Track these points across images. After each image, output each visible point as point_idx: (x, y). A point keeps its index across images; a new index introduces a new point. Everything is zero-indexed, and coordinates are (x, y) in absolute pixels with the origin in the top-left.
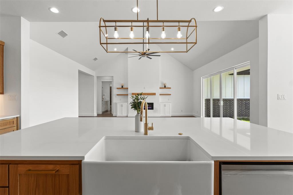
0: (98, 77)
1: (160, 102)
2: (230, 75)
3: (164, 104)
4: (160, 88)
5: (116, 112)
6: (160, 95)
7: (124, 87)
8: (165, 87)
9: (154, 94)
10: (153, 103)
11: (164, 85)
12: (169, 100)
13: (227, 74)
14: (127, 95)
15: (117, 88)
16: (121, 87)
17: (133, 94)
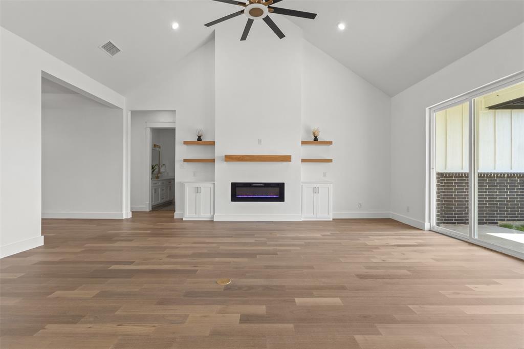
0: (134, 113)
1: (302, 180)
2: (490, 108)
3: (314, 185)
4: (303, 143)
5: (183, 209)
6: (303, 161)
7: (206, 139)
8: (316, 139)
9: (287, 159)
10: (284, 183)
11: (314, 133)
12: (325, 175)
13: (483, 107)
14: (213, 161)
15: (186, 143)
16: (195, 139)
17: (229, 158)
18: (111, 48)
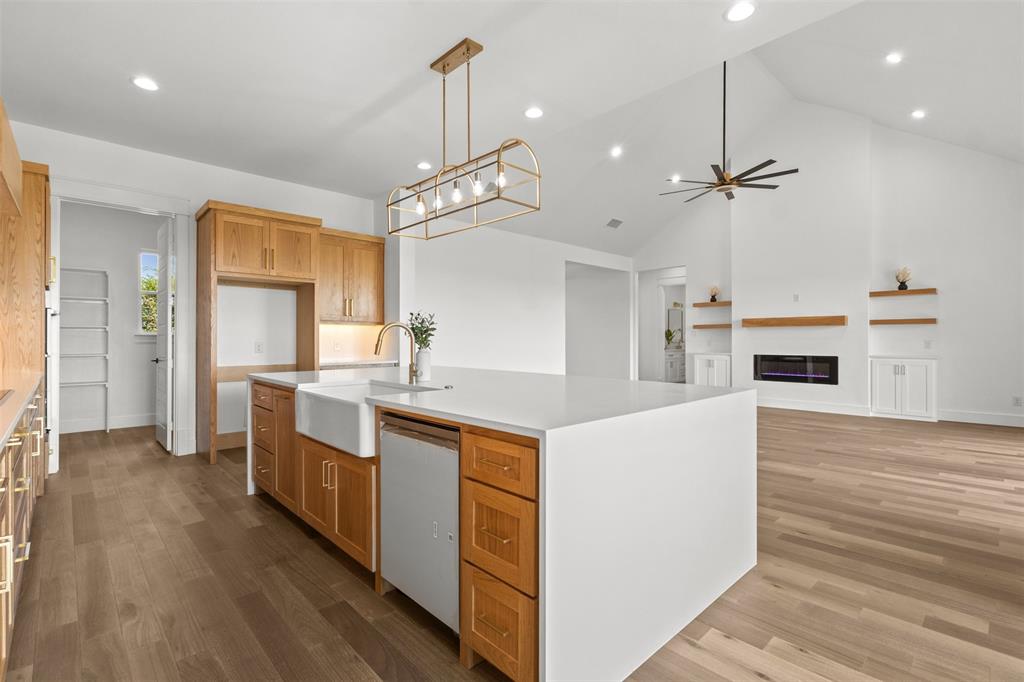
1: (870, 354)
3: (898, 362)
4: (873, 294)
6: (873, 322)
7: (718, 300)
8: (903, 286)
9: (839, 321)
10: (837, 358)
11: (898, 277)
12: (928, 345)
14: (729, 326)
15: (695, 305)
16: (708, 299)
17: (748, 323)
18: (614, 223)
